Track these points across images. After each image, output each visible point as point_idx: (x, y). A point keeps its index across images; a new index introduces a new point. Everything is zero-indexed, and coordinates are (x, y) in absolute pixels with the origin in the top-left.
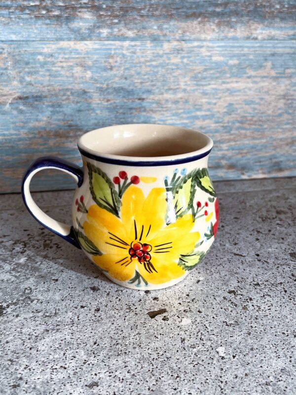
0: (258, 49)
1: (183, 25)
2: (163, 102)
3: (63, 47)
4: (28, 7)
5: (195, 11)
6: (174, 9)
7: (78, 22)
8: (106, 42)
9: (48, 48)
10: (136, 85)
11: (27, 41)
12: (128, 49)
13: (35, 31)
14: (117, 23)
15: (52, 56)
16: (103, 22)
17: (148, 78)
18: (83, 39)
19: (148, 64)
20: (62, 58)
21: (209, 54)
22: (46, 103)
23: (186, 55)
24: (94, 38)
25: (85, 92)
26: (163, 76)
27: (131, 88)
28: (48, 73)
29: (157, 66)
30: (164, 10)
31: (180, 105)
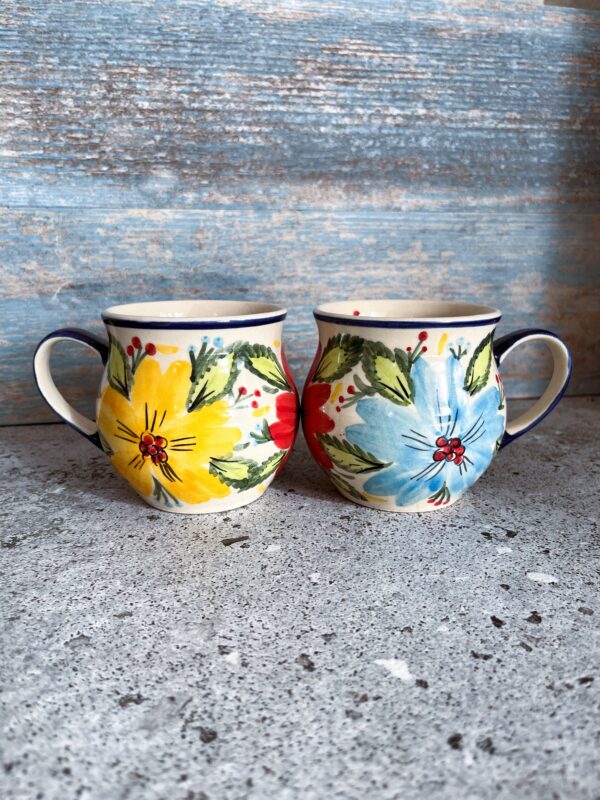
0: (402, 223)
1: (298, 189)
2: (275, 295)
3: (133, 216)
4: (82, 161)
5: (314, 170)
6: (285, 167)
7: (154, 184)
8: (193, 211)
9: (111, 218)
10: (237, 270)
11: (81, 208)
12: (223, 221)
13: (93, 194)
14: (206, 186)
15: (116, 228)
16: (187, 183)
17: (252, 261)
18: (160, 206)
19: (251, 241)
20: (132, 232)
21: (335, 229)
22: (109, 295)
23: (304, 230)
24: (176, 205)
25: (163, 280)
26: (273, 258)
27: (229, 274)
28: (111, 253)
29: (264, 245)
30: (270, 168)
31: (298, 300)
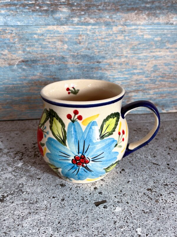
0: (173, 31)
1: (125, 15)
2: (113, 64)
3: (50, 29)
4: (27, 5)
5: (133, 6)
6: (120, 5)
7: (59, 14)
8: (77, 27)
9: (40, 30)
10: (96, 53)
11: (27, 26)
12: (90, 31)
13: (32, 20)
14: (83, 15)
15: (43, 35)
16: (75, 13)
17: (103, 49)
18: (62, 24)
20: (49, 36)
21: (142, 34)
22: (39, 65)
23: (127, 34)
24: (69, 24)
25: (63, 58)
26: (113, 48)
27: (92, 55)
28: (40, 46)
29: (109, 42)
30: (113, 6)
31: (123, 66)
